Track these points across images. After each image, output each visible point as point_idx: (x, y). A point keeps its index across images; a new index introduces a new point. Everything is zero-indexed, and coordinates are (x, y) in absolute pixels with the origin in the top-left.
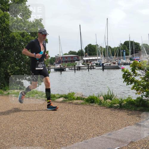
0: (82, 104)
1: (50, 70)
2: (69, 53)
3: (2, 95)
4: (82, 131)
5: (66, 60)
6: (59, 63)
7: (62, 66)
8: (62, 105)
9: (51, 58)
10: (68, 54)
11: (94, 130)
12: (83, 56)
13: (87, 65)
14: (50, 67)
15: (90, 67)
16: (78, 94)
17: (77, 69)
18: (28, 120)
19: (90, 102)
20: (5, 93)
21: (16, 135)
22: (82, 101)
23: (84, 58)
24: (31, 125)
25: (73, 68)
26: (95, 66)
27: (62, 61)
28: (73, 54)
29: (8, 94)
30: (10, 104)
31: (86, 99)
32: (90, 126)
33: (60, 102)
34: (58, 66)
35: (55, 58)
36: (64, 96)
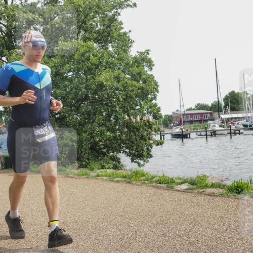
0: (221, 195)
1: (164, 136)
2: (196, 107)
3: (88, 178)
4: (223, 242)
5: (191, 119)
6: (178, 125)
7: (183, 130)
8: (185, 195)
9: (166, 116)
10: (194, 109)
11: (245, 242)
12: (220, 113)
13: (228, 127)
14: (163, 131)
15: (233, 131)
16: (213, 177)
17: (210, 134)
18: (130, 220)
19: (236, 193)
20: (92, 174)
21: (111, 243)
22: (221, 191)
23: (223, 116)
24: (135, 227)
25: (204, 133)
26: (242, 129)
27: (184, 122)
28: (202, 109)
29: (98, 176)
30: (100, 192)
31: (228, 187)
32: (237, 234)
33: (183, 191)
34: (177, 130)
35: (171, 116)
36: (189, 180)
